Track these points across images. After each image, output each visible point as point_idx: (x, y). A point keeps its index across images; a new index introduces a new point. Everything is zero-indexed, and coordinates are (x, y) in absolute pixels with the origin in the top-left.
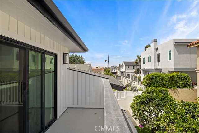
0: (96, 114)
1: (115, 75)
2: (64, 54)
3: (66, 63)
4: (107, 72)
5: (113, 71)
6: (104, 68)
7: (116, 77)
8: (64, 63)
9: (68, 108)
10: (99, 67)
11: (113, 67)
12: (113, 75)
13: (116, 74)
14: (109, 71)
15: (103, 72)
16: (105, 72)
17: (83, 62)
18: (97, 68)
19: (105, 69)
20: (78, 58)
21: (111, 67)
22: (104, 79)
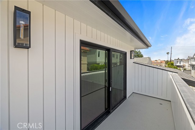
0: (161, 104)
1: (181, 68)
2: (131, 51)
3: (132, 58)
4: (170, 65)
5: (178, 64)
6: (165, 61)
7: (182, 70)
8: (131, 58)
9: (133, 92)
10: (159, 60)
11: (177, 60)
12: (179, 68)
13: (183, 67)
14: (172, 64)
15: (164, 65)
16: (167, 65)
17: (142, 56)
18: (156, 61)
19: (167, 62)
20: (137, 53)
21: (175, 59)
22: (171, 73)
